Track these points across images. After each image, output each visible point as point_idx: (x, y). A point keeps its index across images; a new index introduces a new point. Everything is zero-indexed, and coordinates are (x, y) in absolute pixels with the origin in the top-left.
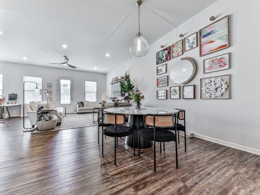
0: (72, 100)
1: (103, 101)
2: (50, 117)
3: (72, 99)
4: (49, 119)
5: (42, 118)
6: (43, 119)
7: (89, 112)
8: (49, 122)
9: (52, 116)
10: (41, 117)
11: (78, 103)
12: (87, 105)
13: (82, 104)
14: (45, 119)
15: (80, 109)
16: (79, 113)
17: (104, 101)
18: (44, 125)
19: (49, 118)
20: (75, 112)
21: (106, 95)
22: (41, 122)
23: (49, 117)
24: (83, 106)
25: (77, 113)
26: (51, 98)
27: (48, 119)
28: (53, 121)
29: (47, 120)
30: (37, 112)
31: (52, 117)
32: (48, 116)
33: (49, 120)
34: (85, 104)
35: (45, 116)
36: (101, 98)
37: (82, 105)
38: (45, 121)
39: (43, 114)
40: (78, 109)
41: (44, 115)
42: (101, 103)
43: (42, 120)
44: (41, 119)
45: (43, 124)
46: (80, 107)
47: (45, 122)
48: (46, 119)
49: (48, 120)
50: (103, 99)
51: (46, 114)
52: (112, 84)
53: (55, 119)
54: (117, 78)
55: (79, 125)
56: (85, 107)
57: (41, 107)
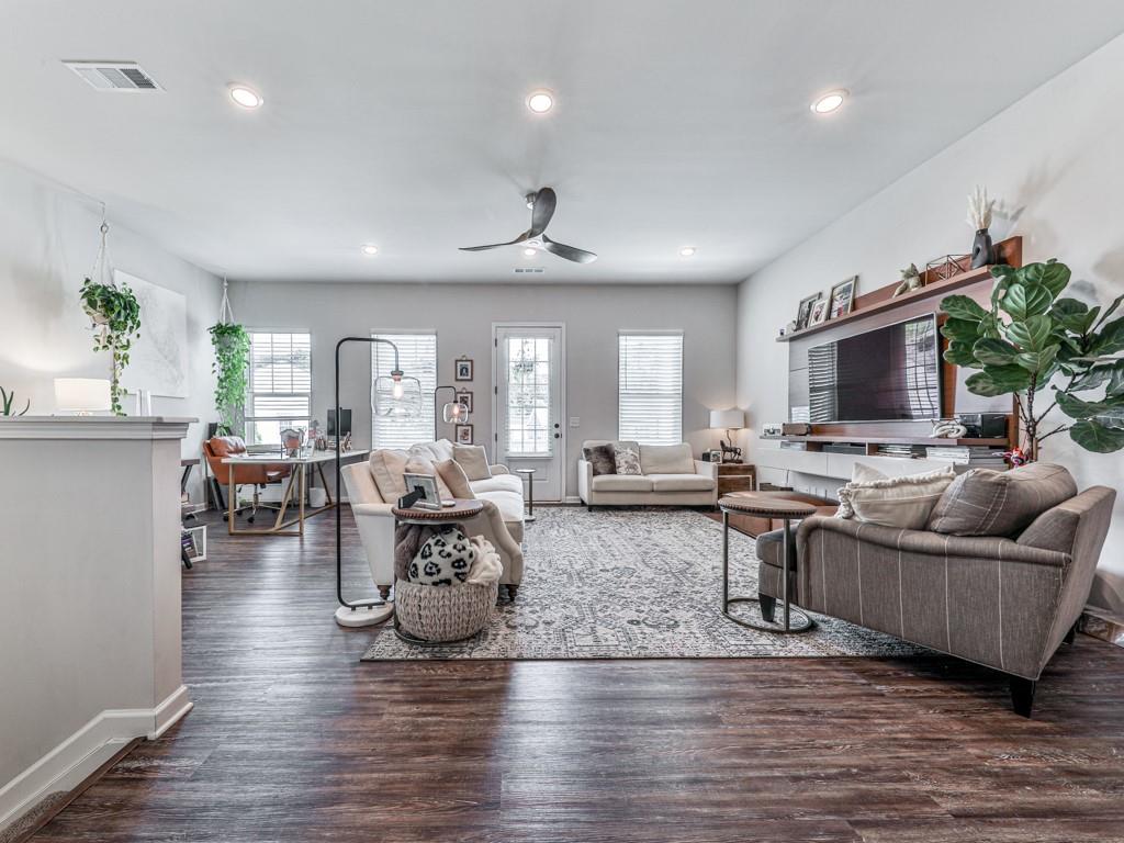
0: (557, 436)
1: (722, 444)
2: (458, 561)
3: (557, 431)
4: (457, 575)
5: (418, 560)
6: (421, 572)
7: (645, 506)
8: (454, 591)
9: (471, 555)
10: (414, 556)
11: (587, 451)
12: (633, 467)
13: (606, 458)
14: (434, 570)
15: (597, 483)
16: (591, 508)
17: (727, 445)
18: (427, 612)
19: (453, 565)
20: (571, 499)
21: (735, 409)
22: (414, 587)
23: (453, 559)
24: (613, 471)
25: (583, 504)
26: (470, 428)
27: (447, 572)
28: (477, 585)
29: (443, 575)
30: (397, 522)
31: (469, 562)
32: (449, 555)
33: (456, 581)
34: (620, 460)
35: (436, 550)
36: (709, 427)
37: (608, 466)
38: (435, 584)
39: (424, 535)
40: (590, 483)
41: (429, 545)
42: (706, 457)
43: (415, 574)
44: (415, 565)
45: (422, 605)
46: (596, 473)
47: (434, 590)
48: (439, 571)
49: (448, 582)
50: (718, 429)
51: (439, 537)
52: (792, 339)
53: (491, 571)
54: (846, 290)
55: (631, 622)
56: (622, 477)
57: (416, 487)
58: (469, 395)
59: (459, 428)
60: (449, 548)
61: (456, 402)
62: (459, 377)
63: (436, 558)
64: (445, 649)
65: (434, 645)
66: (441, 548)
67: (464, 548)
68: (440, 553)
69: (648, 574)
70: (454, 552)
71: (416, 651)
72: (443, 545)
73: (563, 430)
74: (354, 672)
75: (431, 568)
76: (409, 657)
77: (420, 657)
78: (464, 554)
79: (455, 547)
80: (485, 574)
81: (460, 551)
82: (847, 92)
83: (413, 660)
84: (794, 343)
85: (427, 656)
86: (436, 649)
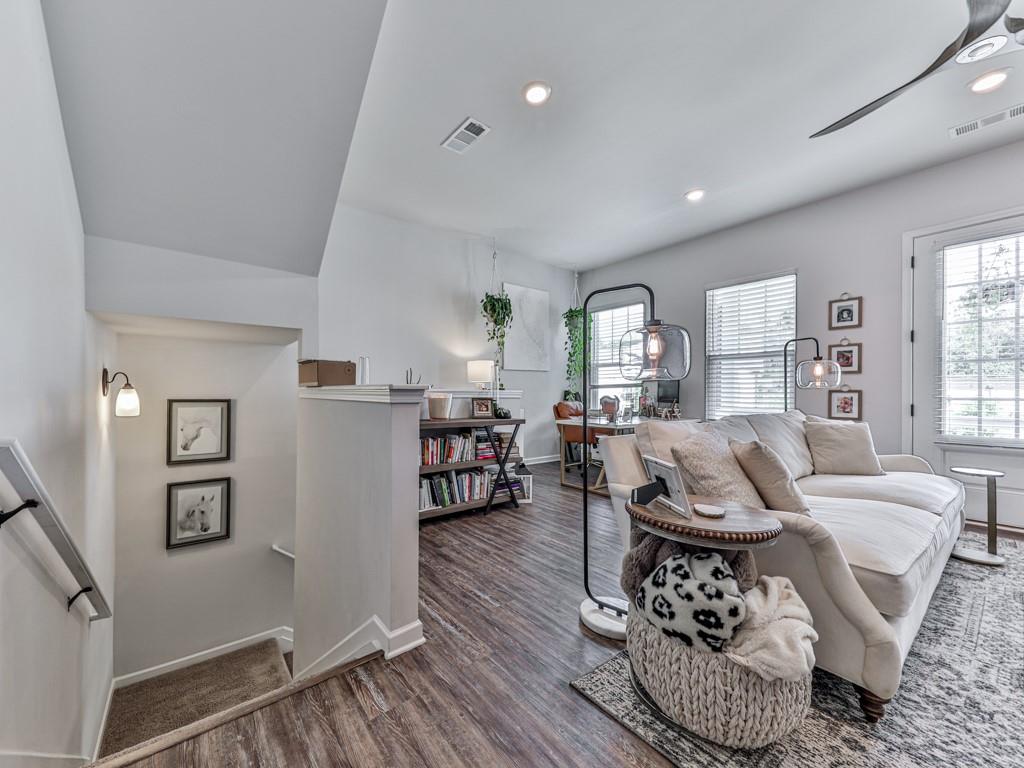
2: (706, 613)
4: (701, 634)
5: (647, 583)
6: (649, 603)
9: (733, 612)
10: (645, 575)
19: (696, 617)
23: (697, 606)
27: (686, 622)
29: (677, 625)
31: (730, 623)
32: (689, 597)
33: (701, 644)
35: (672, 579)
38: (666, 632)
41: (666, 570)
43: (642, 603)
47: (665, 640)
48: (672, 615)
49: (686, 639)
57: (658, 478)
58: (855, 349)
59: (834, 395)
60: (690, 586)
61: (818, 358)
62: (835, 324)
63: (668, 592)
66: (678, 580)
67: (719, 595)
68: (677, 586)
70: (699, 596)
71: (640, 717)
72: (686, 576)
74: (554, 695)
75: (661, 605)
76: (626, 721)
77: (640, 731)
78: (720, 607)
79: (702, 587)
81: (710, 597)
83: (628, 729)
85: (651, 737)
86: (670, 734)
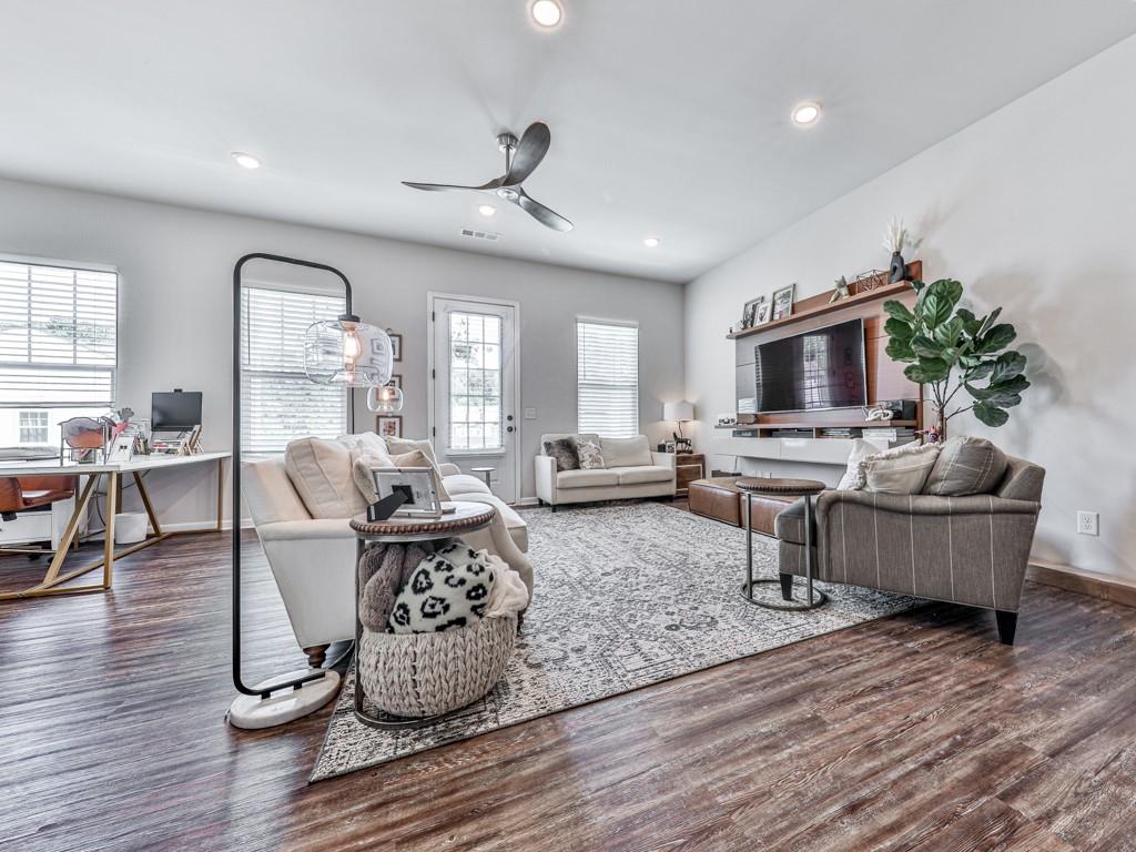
0: (510, 430)
1: (675, 434)
2: (475, 589)
3: (510, 424)
4: (474, 609)
5: (408, 596)
6: (415, 614)
7: (610, 501)
8: (470, 633)
9: (491, 578)
10: (398, 590)
11: (548, 445)
12: (598, 461)
13: (568, 452)
14: (439, 608)
15: (562, 480)
16: (556, 508)
17: (679, 436)
18: (428, 674)
19: (469, 596)
20: (527, 501)
21: (684, 402)
22: (401, 640)
23: (468, 586)
24: (576, 466)
25: (541, 504)
26: (397, 420)
27: (460, 606)
29: (452, 615)
30: (361, 543)
31: (489, 587)
32: (462, 582)
33: (472, 618)
34: (583, 454)
35: (438, 578)
36: (662, 419)
37: (571, 461)
38: (440, 629)
39: (412, 558)
40: (554, 480)
41: (426, 573)
42: (662, 448)
43: (404, 619)
44: (403, 607)
45: (420, 664)
46: (560, 469)
47: (438, 638)
48: (446, 608)
49: (461, 622)
50: (670, 421)
51: (438, 559)
52: (738, 337)
53: (516, 596)
54: (786, 296)
55: (669, 628)
56: (586, 471)
57: (395, 488)
58: (397, 380)
59: (382, 420)
60: (459, 572)
63: (440, 590)
64: (456, 723)
65: (434, 721)
66: (446, 574)
67: (482, 569)
68: (447, 581)
69: (653, 571)
70: (470, 577)
71: (408, 740)
72: (449, 568)
73: (517, 422)
75: (433, 606)
76: (400, 752)
77: (419, 746)
78: (483, 577)
79: (469, 569)
80: (509, 600)
81: (477, 573)
82: (821, 105)
83: (409, 756)
84: (740, 341)
85: (430, 742)
86: (440, 727)
